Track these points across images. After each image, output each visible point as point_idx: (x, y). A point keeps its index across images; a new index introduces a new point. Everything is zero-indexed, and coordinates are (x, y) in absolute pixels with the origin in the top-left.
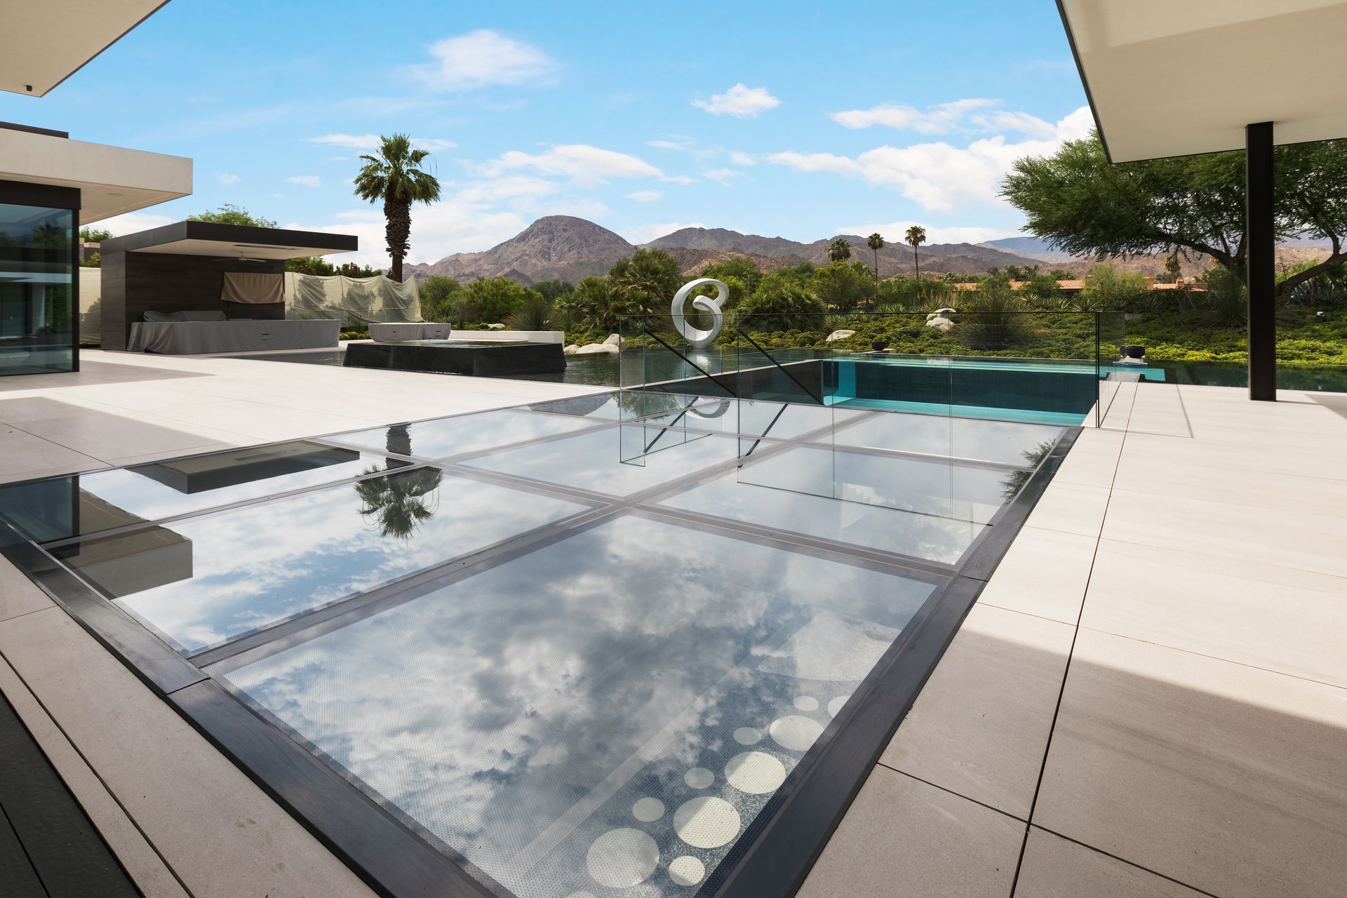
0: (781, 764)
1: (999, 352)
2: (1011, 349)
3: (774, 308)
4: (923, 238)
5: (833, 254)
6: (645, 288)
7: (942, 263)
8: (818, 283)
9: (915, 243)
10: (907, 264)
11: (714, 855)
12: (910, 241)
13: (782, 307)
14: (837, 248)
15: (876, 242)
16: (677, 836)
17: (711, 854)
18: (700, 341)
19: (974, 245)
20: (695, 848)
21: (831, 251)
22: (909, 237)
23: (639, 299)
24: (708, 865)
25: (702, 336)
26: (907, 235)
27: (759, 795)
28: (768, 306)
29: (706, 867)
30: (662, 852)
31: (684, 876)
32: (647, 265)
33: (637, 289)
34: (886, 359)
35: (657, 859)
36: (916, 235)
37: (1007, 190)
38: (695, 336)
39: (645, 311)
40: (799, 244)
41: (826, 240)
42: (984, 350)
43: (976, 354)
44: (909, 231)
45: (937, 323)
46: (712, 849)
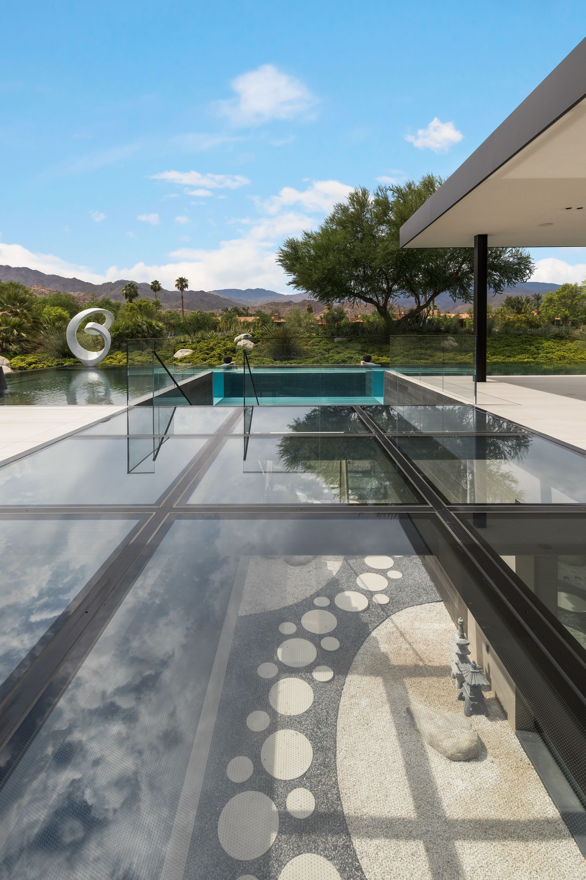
0: (303, 681)
1: (291, 362)
2: (296, 359)
3: (132, 333)
4: (186, 286)
5: (126, 294)
6: (16, 314)
7: (188, 303)
8: (129, 314)
9: (182, 289)
10: (167, 303)
11: (310, 778)
12: (178, 287)
13: (138, 332)
14: (128, 289)
15: (156, 287)
16: (274, 778)
17: (307, 778)
18: (91, 361)
19: (207, 293)
20: (293, 780)
21: (124, 291)
22: (178, 285)
23: (12, 324)
24: (311, 788)
25: (93, 356)
26: (176, 283)
27: (306, 712)
28: (127, 331)
29: (311, 791)
30: (273, 799)
31: (303, 809)
32: (15, 294)
33: (7, 316)
34: (233, 369)
35: (274, 808)
36: (182, 283)
37: (281, 258)
38: (87, 356)
39: (19, 335)
40: (90, 284)
41: (111, 282)
42: (282, 361)
43: (278, 363)
44: (177, 280)
45: (244, 344)
46: (305, 774)
